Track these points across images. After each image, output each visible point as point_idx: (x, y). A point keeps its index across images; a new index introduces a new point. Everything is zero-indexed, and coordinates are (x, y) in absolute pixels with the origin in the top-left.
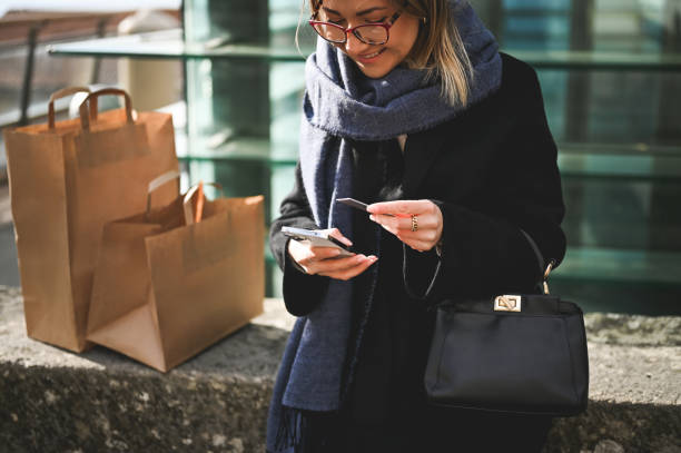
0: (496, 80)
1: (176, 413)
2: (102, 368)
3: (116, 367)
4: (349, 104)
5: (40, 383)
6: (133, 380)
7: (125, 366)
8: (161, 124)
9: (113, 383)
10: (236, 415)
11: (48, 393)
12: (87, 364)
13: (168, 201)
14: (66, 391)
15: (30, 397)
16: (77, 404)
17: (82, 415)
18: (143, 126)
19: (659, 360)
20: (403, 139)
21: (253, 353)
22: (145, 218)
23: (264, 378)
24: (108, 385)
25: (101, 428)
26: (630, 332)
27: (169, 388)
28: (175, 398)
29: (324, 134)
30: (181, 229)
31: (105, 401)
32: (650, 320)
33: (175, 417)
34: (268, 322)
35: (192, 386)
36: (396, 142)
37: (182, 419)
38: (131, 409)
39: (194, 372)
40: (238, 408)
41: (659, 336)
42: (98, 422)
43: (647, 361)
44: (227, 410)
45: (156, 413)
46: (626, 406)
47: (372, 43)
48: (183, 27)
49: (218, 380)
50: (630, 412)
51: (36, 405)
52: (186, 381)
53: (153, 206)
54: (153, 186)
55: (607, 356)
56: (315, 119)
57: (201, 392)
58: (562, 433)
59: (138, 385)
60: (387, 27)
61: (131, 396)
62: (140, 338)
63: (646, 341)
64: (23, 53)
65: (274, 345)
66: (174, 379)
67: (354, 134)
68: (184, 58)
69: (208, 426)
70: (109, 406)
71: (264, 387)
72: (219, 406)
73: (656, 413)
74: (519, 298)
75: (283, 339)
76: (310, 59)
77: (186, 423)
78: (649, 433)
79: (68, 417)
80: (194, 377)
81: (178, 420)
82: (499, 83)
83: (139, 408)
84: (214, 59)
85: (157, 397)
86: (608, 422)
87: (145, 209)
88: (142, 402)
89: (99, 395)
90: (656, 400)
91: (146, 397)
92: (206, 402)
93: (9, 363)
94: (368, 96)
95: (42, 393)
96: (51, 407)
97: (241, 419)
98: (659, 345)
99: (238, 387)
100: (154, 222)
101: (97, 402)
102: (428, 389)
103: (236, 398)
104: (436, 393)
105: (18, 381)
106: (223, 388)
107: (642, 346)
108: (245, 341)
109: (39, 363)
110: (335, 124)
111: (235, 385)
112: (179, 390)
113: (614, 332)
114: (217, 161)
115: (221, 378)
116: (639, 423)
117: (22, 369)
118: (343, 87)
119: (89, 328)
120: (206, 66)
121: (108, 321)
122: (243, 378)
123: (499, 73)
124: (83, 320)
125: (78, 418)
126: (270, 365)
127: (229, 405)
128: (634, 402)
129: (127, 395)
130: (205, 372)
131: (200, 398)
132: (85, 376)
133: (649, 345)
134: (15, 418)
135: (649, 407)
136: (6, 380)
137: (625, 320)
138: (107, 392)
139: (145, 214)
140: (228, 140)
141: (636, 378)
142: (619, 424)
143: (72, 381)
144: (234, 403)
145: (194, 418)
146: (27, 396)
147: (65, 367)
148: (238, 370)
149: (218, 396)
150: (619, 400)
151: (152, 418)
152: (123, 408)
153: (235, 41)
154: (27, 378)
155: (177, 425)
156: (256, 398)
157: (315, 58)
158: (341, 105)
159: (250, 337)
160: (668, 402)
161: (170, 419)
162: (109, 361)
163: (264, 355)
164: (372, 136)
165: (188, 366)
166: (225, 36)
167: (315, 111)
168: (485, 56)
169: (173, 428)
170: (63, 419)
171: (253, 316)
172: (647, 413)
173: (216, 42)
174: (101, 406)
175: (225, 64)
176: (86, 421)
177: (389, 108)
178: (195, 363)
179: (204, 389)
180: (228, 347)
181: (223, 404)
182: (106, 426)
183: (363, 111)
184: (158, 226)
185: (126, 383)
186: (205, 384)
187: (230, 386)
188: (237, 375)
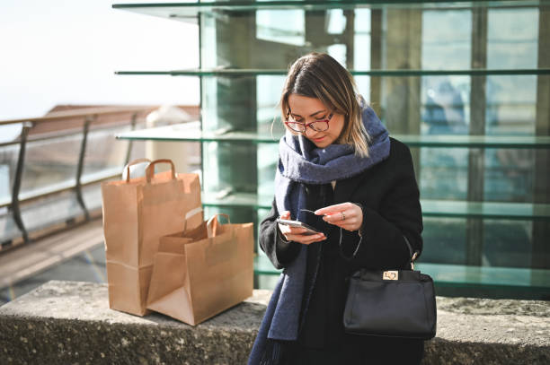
0: (386, 152)
1: (200, 351)
2: (156, 324)
3: (164, 324)
4: (305, 164)
5: (119, 334)
6: (175, 331)
7: (170, 323)
8: (192, 180)
9: (163, 333)
10: (236, 352)
11: (123, 339)
12: (147, 322)
13: (196, 225)
14: (134, 338)
15: (113, 342)
16: (141, 347)
17: (143, 353)
18: (182, 181)
19: (493, 321)
20: (334, 184)
21: (247, 317)
22: (183, 235)
23: (254, 329)
24: (159, 334)
25: (154, 362)
26: (480, 307)
27: (196, 336)
28: (200, 342)
29: (289, 180)
30: (205, 240)
31: (157, 344)
32: (494, 301)
33: (199, 354)
34: (256, 302)
35: (210, 334)
36: (330, 185)
37: (204, 355)
38: (173, 349)
39: (211, 326)
40: (238, 348)
41: (497, 309)
42: (153, 357)
43: (486, 322)
44: (231, 349)
45: (188, 352)
46: (467, 344)
47: (319, 130)
48: (201, 120)
49: (225, 331)
50: (470, 348)
51: (116, 347)
52: (206, 331)
53: (188, 228)
54: (188, 216)
55: (462, 319)
56: (285, 173)
57: (215, 338)
58: (430, 361)
59: (177, 334)
60: (327, 122)
61: (173, 341)
62: (179, 307)
63: (488, 312)
64: (80, 138)
65: (259, 313)
66: (199, 330)
67: (307, 180)
68: (201, 141)
69: (220, 359)
70: (160, 347)
71: (253, 335)
72: (226, 347)
73: (486, 348)
74: (397, 272)
75: (264, 310)
76: (282, 140)
77: (206, 357)
78: (482, 360)
79: (135, 355)
80: (211, 329)
81: (201, 356)
82: (388, 154)
83: (178, 348)
84: (221, 142)
85: (189, 342)
86: (458, 354)
87: (183, 229)
88: (180, 345)
89: (154, 340)
90: (486, 341)
91: (182, 341)
92: (218, 344)
93: (101, 321)
94: (315, 159)
95: (120, 340)
96: (125, 349)
97: (239, 354)
98: (496, 314)
99: (238, 335)
100: (188, 237)
101: (153, 345)
102: (346, 325)
103: (236, 341)
104: (351, 326)
105: (106, 333)
106: (229, 336)
107: (485, 314)
108: (241, 311)
109: (119, 322)
110: (296, 175)
111: (236, 333)
112: (202, 336)
113: (470, 307)
114: (221, 206)
115: (227, 329)
116: (476, 354)
117: (109, 325)
118: (301, 154)
119: (149, 301)
120: (214, 145)
121: (159, 297)
122: (240, 329)
123: (389, 148)
124: (145, 295)
125: (141, 355)
126: (257, 323)
127: (232, 346)
128: (472, 341)
129: (170, 340)
130: (218, 326)
131: (214, 341)
132: (146, 329)
133: (489, 314)
134: (103, 356)
135: (481, 344)
136: (99, 332)
137: (478, 301)
138: (159, 339)
139: (183, 233)
140: (230, 194)
141: (477, 330)
142: (463, 355)
143: (138, 332)
144: (235, 344)
145: (211, 354)
146: (110, 341)
147: (134, 324)
148: (237, 325)
149: (225, 340)
150: (464, 340)
151: (186, 355)
152: (168, 349)
153: (236, 130)
154: (112, 331)
155: (201, 359)
156: (248, 342)
157: (285, 139)
158: (300, 164)
159: (244, 309)
160: (493, 342)
161: (196, 355)
162: (160, 321)
163: (253, 318)
164: (317, 181)
165: (207, 323)
166: (229, 127)
167: (285, 167)
168: (381, 138)
169: (198, 361)
170: (132, 356)
171: (246, 298)
172: (480, 348)
173: (223, 130)
174: (155, 347)
175: (227, 145)
176: (145, 357)
177: (327, 166)
178: (212, 322)
179: (218, 336)
180: (231, 314)
181: (228, 345)
182: (158, 360)
183: (312, 168)
184: (191, 239)
185: (170, 333)
186: (218, 333)
187: (233, 334)
188: (237, 328)
